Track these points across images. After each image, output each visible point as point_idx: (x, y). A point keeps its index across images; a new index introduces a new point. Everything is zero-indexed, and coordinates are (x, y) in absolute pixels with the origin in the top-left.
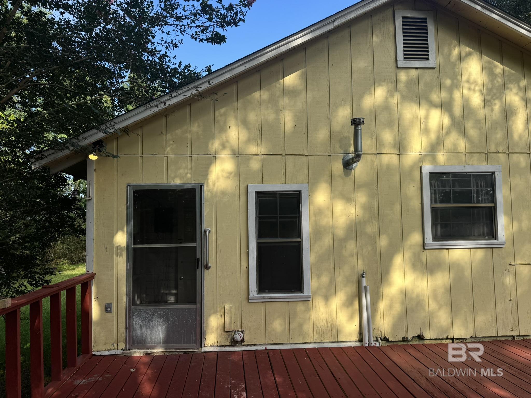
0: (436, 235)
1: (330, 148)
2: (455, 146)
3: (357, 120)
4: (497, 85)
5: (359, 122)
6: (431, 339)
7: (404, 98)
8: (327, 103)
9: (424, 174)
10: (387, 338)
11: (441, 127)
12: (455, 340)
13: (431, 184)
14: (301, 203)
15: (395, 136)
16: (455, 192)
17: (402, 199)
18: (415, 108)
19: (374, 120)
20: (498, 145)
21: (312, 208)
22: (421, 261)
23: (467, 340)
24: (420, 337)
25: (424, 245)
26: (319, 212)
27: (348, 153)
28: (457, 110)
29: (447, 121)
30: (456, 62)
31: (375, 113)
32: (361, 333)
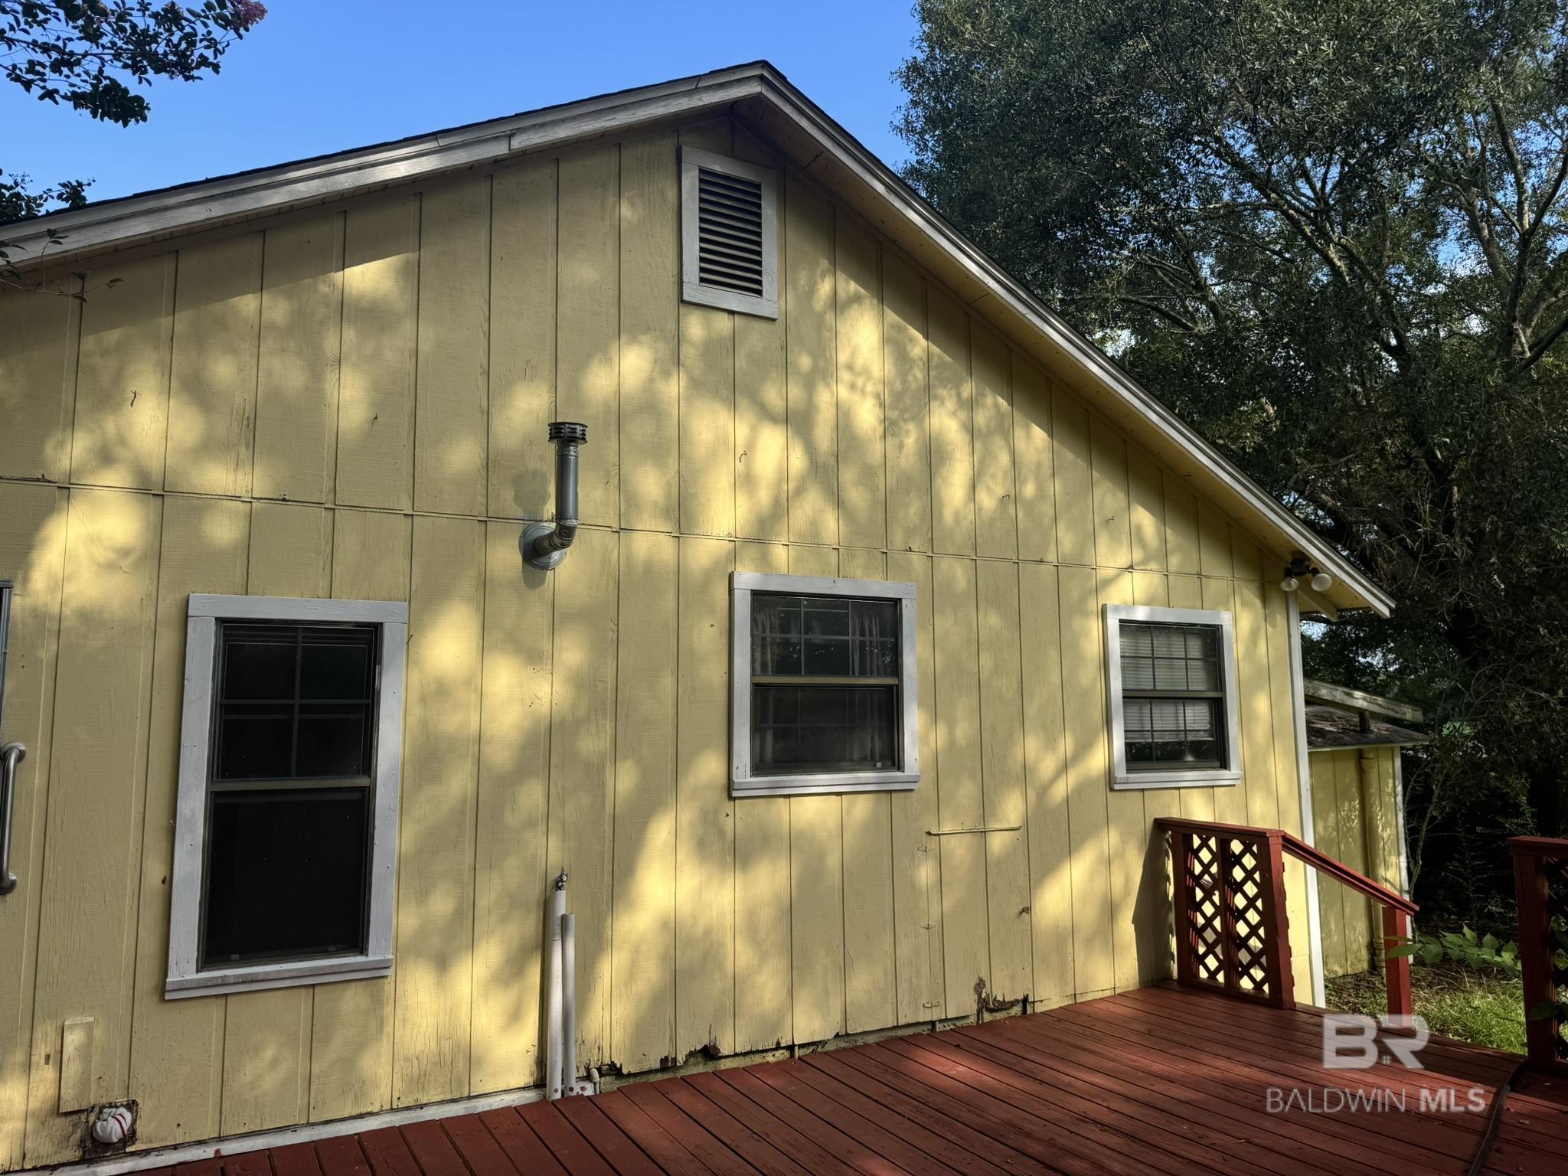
0: (762, 760)
1: (485, 500)
2: (815, 526)
3: (566, 430)
4: (913, 386)
5: (572, 435)
6: (736, 1055)
7: (696, 385)
8: (481, 367)
9: (737, 594)
10: (618, 1066)
11: (783, 476)
12: (796, 1048)
13: (754, 620)
14: (380, 663)
15: (669, 485)
16: (809, 645)
17: (680, 659)
18: (723, 417)
19: (614, 435)
20: (910, 532)
21: (415, 678)
22: (721, 832)
23: (827, 1046)
24: (709, 1053)
25: (730, 786)
26: (440, 691)
27: (538, 519)
28: (823, 434)
29: (798, 461)
30: (825, 313)
31: (619, 415)
32: (542, 1062)
